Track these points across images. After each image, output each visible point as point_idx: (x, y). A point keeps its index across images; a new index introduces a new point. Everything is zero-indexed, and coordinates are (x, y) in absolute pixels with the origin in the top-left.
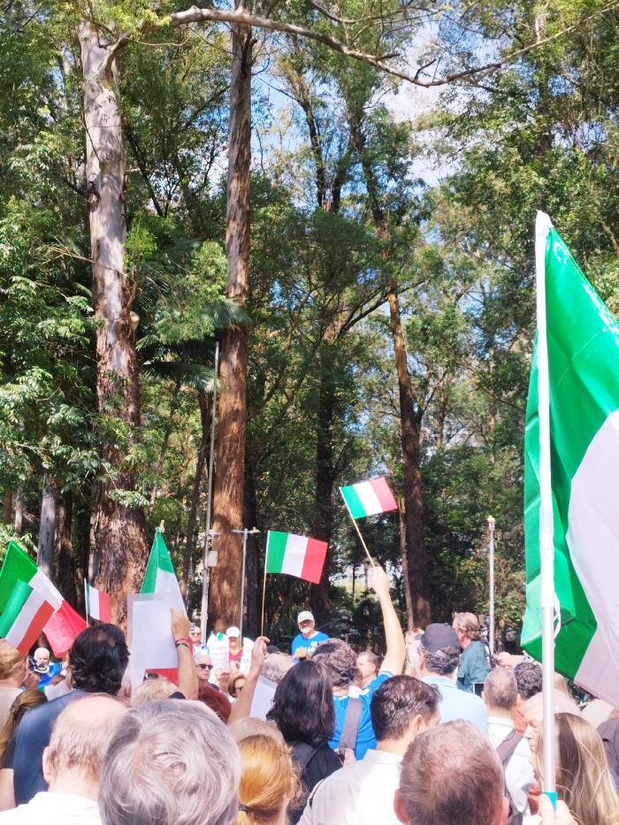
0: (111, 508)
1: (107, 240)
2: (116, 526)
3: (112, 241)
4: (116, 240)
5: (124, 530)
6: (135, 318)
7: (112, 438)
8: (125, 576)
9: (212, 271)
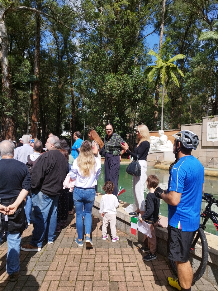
0: (6, 116)
1: (3, 58)
2: (7, 119)
3: (5, 58)
4: (6, 58)
5: (9, 120)
6: (10, 75)
7: (5, 101)
8: (9, 130)
9: (26, 66)
